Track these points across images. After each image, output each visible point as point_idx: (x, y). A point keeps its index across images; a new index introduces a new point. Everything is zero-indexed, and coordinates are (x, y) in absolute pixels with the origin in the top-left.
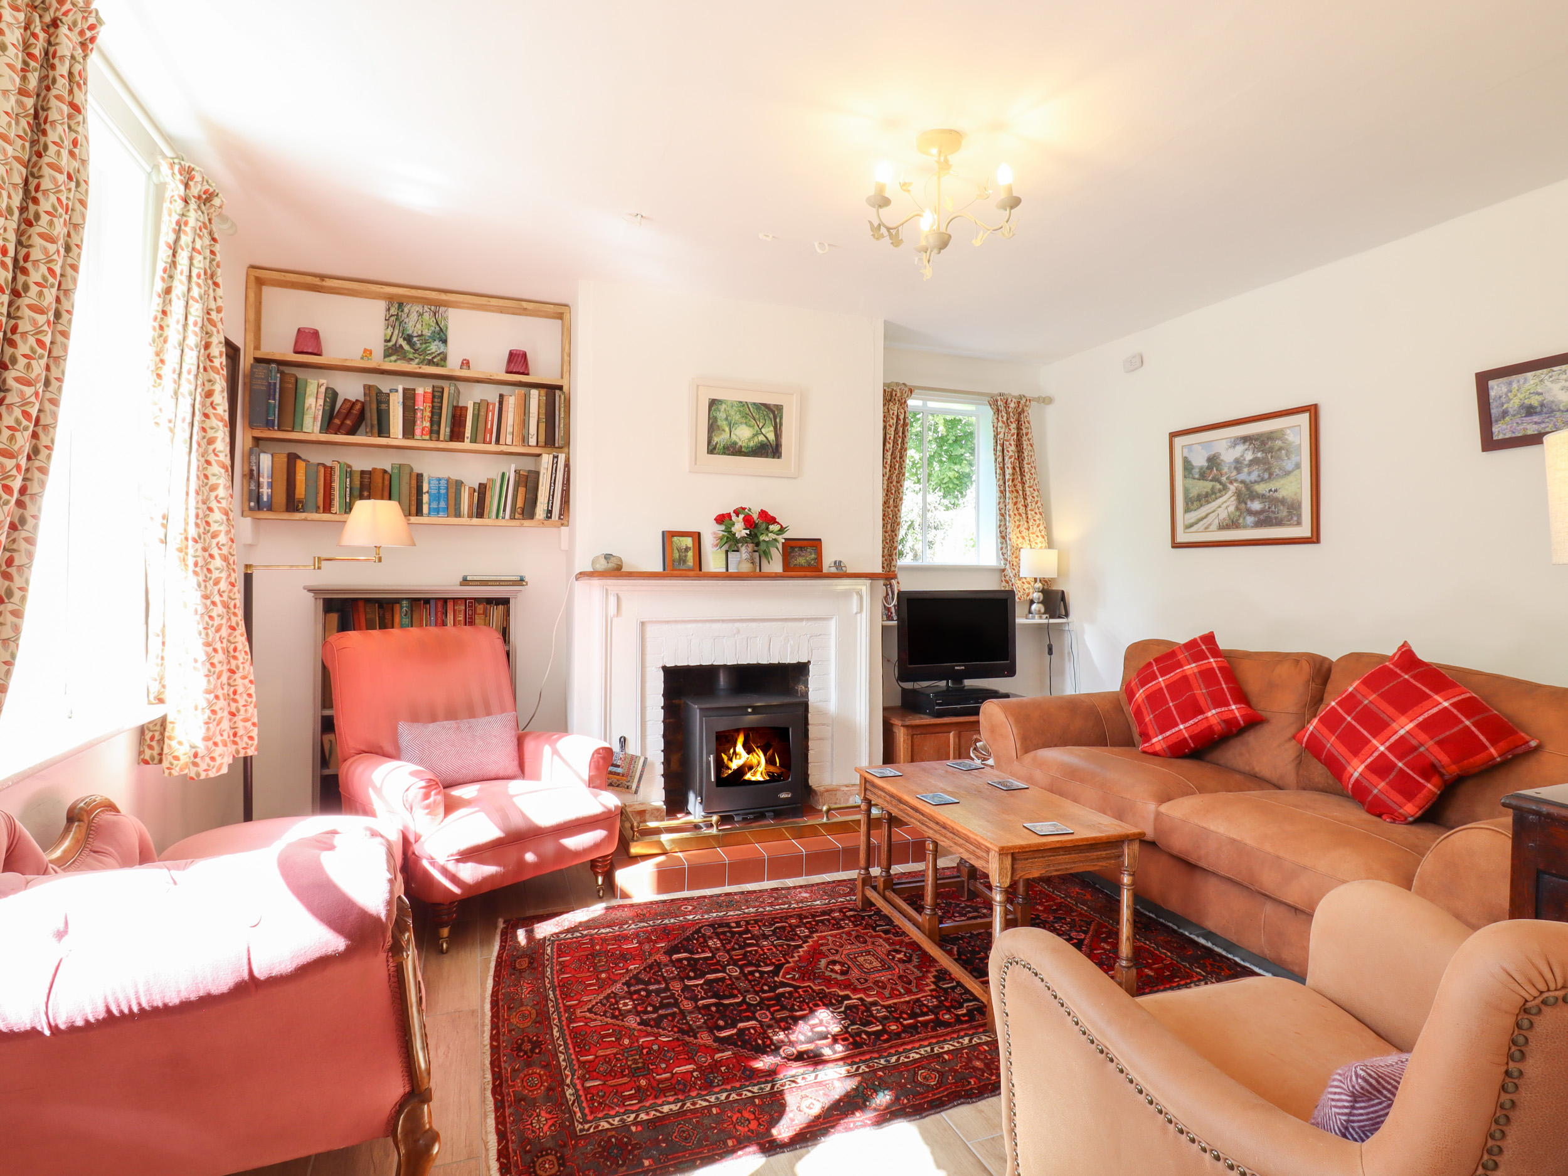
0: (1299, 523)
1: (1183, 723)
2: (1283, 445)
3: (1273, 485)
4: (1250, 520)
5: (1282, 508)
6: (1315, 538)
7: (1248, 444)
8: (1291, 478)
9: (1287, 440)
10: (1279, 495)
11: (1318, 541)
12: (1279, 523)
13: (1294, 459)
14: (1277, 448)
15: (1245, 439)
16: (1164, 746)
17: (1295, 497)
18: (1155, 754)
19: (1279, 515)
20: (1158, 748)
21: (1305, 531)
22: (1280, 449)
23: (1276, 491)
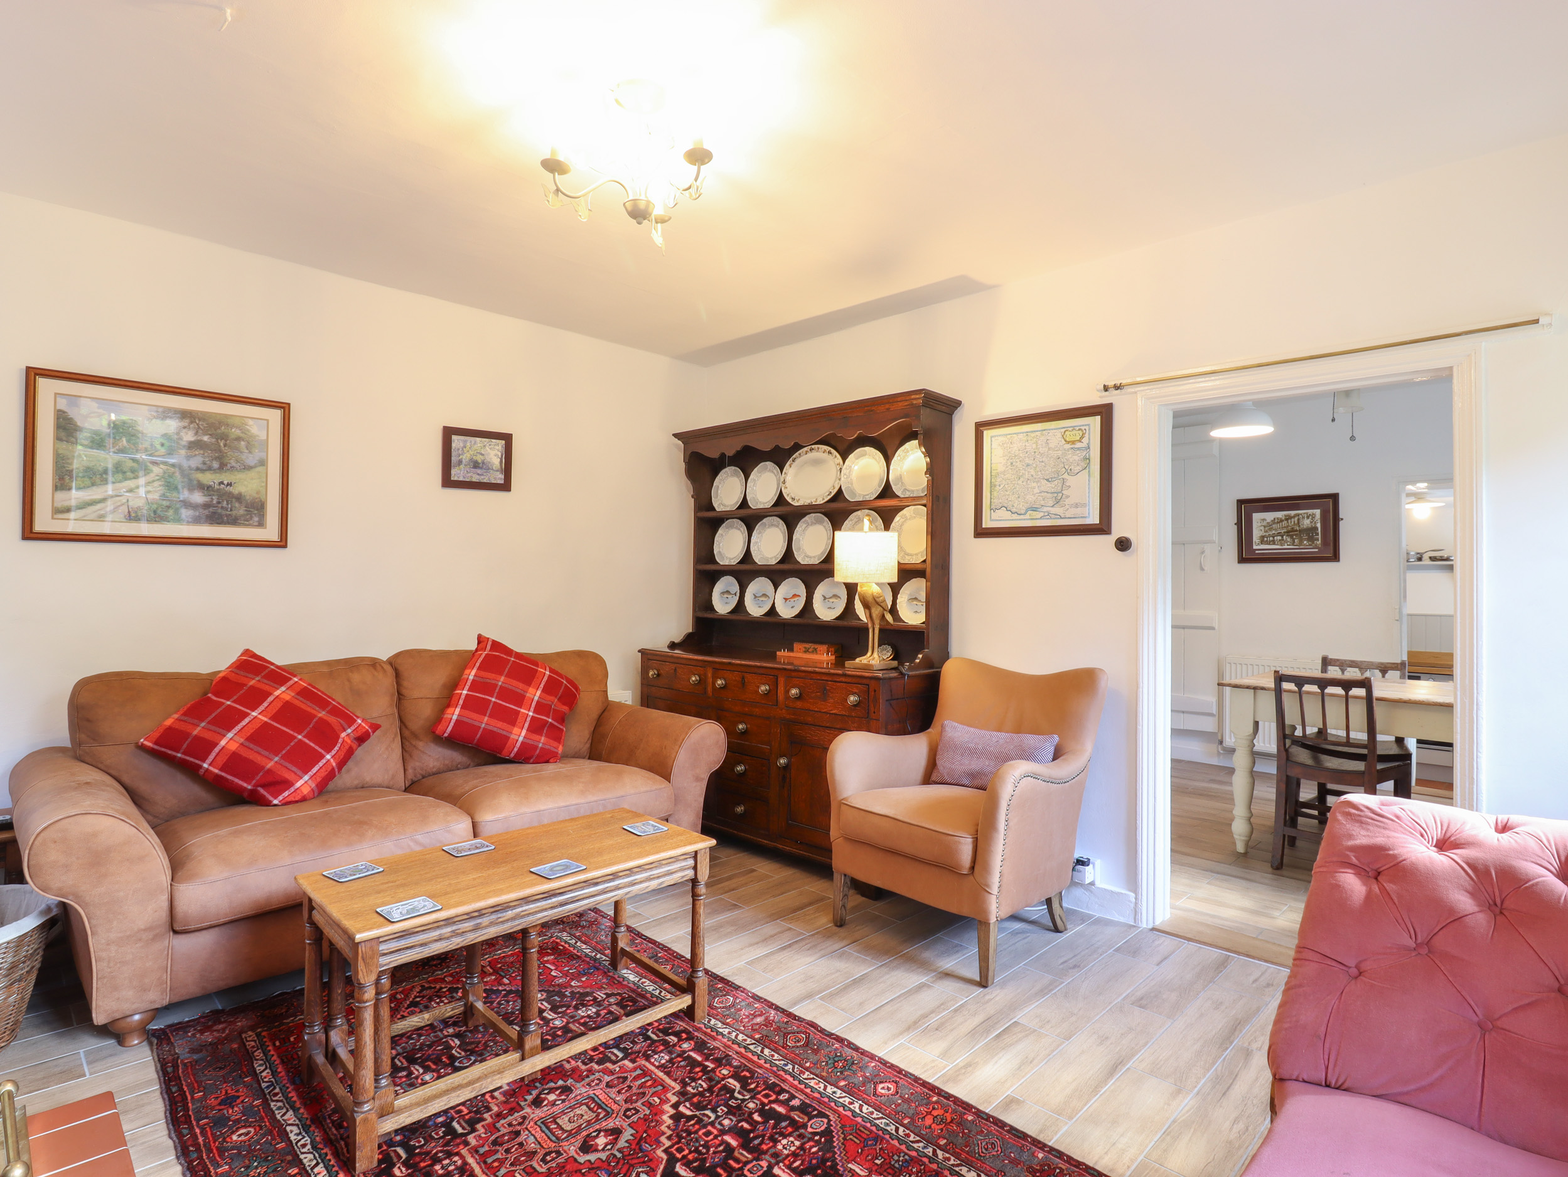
0: (261, 524)
1: (328, 751)
2: (242, 435)
3: (226, 478)
4: (185, 513)
5: (237, 505)
6: (282, 543)
7: (188, 421)
8: (252, 474)
9: (248, 430)
10: (235, 490)
11: (285, 546)
12: (234, 521)
13: (257, 455)
14: (233, 436)
15: (184, 415)
16: (313, 785)
17: (257, 496)
18: (304, 799)
19: (234, 513)
20: (306, 791)
21: (271, 532)
22: (238, 439)
23: (230, 484)
